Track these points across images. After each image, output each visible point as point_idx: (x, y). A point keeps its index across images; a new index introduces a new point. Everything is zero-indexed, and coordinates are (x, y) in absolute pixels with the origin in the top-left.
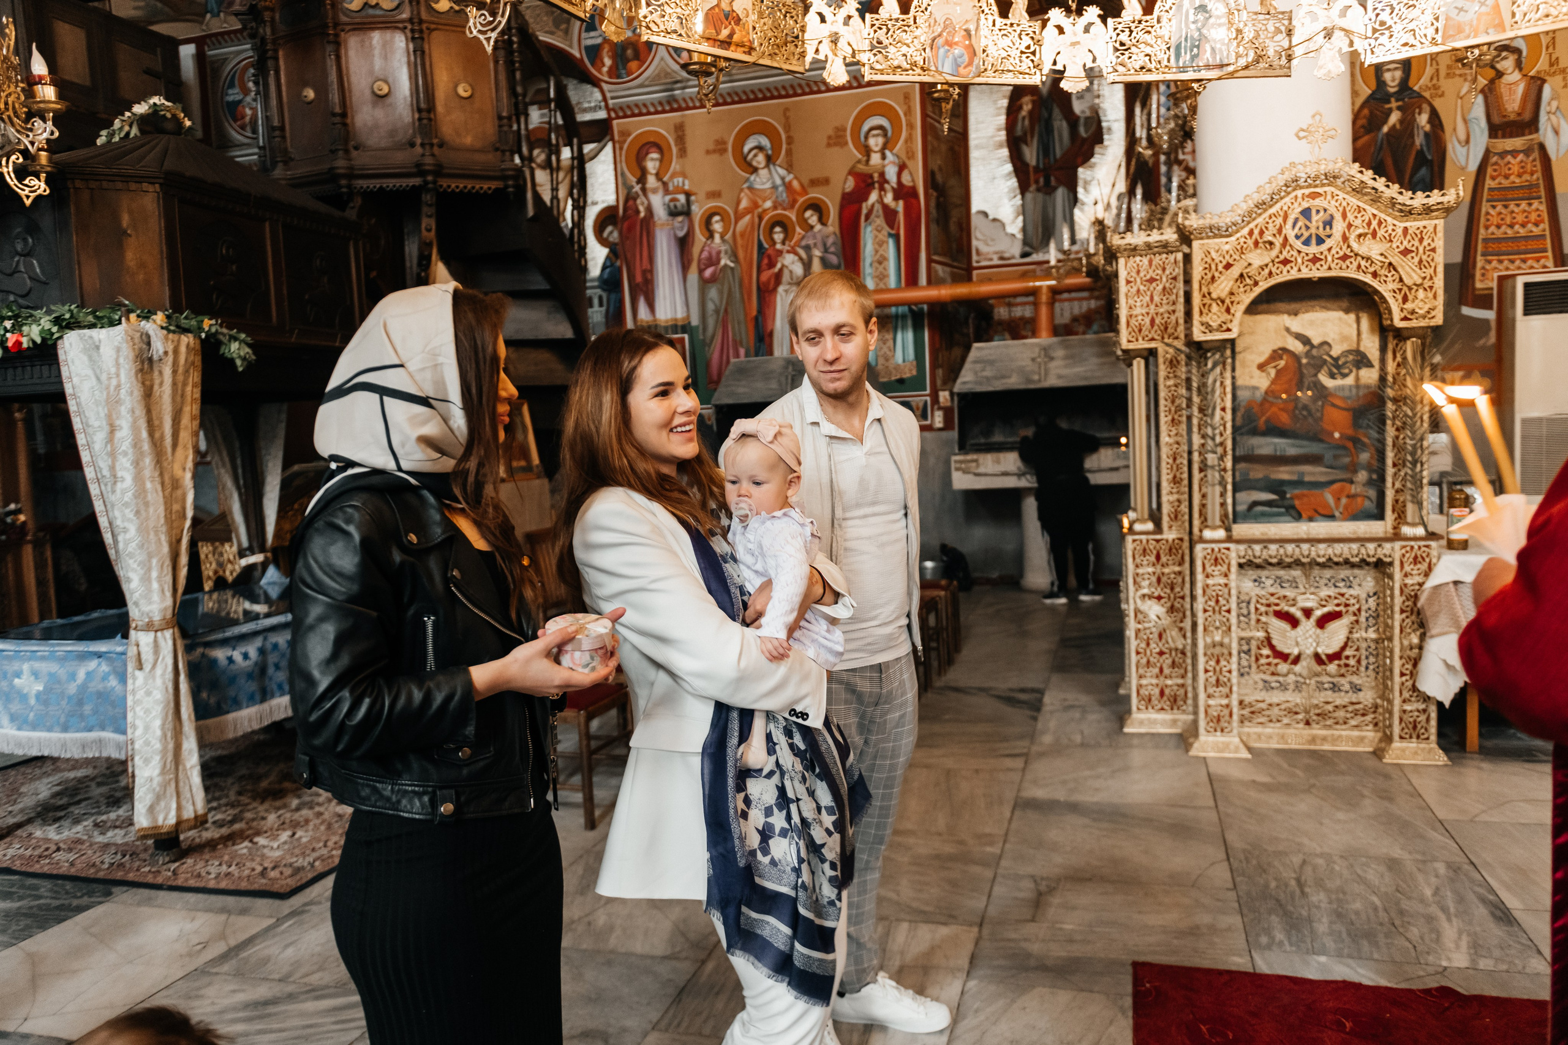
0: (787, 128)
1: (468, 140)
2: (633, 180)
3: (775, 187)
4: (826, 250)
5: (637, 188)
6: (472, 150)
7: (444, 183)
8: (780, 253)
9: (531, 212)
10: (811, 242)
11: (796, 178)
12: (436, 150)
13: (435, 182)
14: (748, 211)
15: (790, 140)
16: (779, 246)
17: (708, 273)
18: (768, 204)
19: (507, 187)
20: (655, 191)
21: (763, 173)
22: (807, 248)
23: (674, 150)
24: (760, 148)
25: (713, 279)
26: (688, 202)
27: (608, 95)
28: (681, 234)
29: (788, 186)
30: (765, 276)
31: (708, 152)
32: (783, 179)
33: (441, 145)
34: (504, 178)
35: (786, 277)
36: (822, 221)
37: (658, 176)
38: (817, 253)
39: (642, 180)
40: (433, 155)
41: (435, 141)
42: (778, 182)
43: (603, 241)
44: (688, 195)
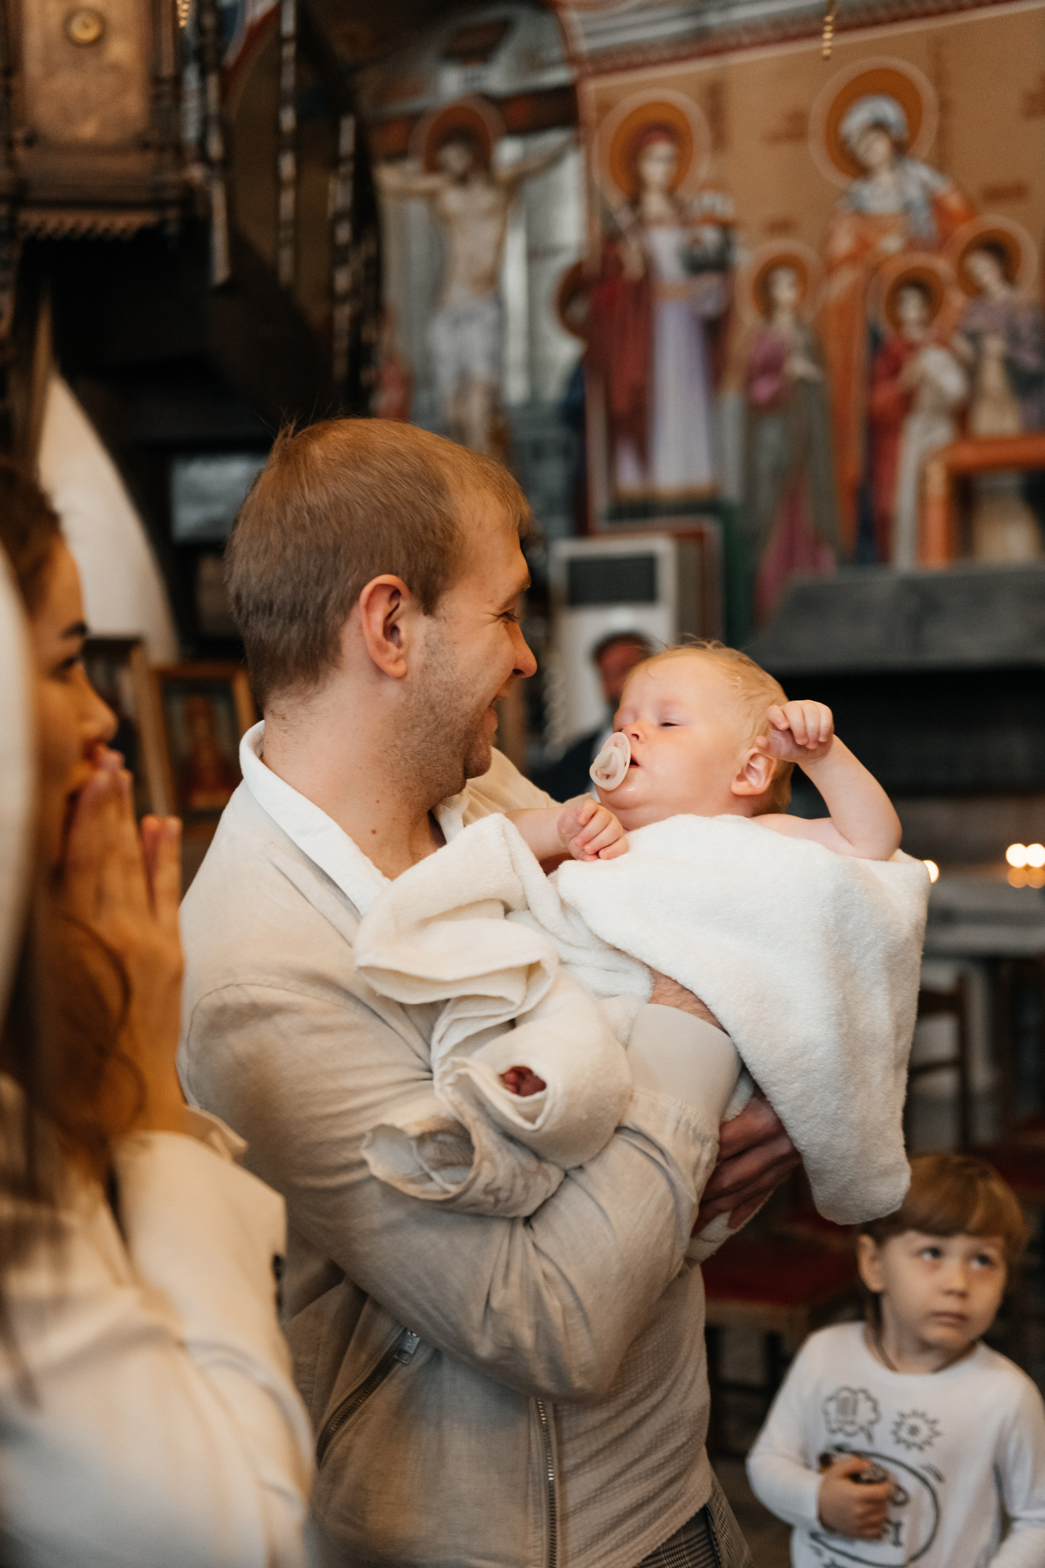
0: (939, 78)
1: (88, 130)
2: (615, 198)
3: (907, 208)
4: (1013, 337)
5: (624, 218)
6: (94, 149)
7: (32, 218)
8: (912, 348)
9: (220, 272)
10: (978, 321)
11: (959, 187)
12: (21, 153)
13: (12, 219)
14: (852, 258)
15: (944, 107)
16: (914, 333)
17: (765, 389)
18: (891, 244)
19: (162, 224)
20: (660, 221)
21: (885, 179)
22: (974, 337)
23: (702, 134)
24: (879, 126)
25: (774, 405)
26: (726, 245)
27: (578, 29)
28: (710, 307)
29: (936, 205)
30: (885, 394)
31: (775, 138)
32: (924, 186)
33: (31, 141)
34: (156, 204)
35: (926, 399)
36: (1009, 276)
37: (671, 191)
38: (995, 346)
39: (635, 200)
40: (11, 163)
41: (19, 134)
42: (914, 193)
43: (572, 328)
44: (725, 227)
